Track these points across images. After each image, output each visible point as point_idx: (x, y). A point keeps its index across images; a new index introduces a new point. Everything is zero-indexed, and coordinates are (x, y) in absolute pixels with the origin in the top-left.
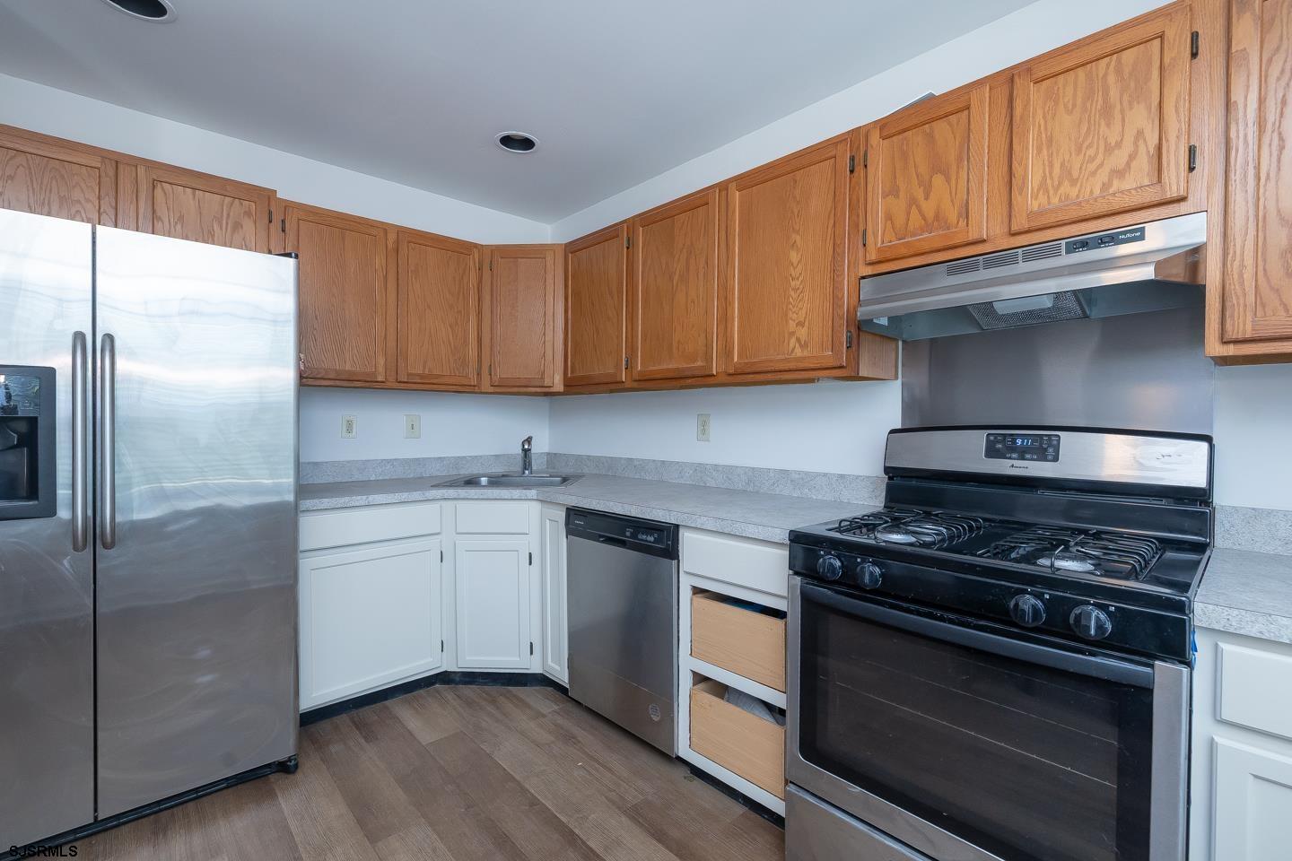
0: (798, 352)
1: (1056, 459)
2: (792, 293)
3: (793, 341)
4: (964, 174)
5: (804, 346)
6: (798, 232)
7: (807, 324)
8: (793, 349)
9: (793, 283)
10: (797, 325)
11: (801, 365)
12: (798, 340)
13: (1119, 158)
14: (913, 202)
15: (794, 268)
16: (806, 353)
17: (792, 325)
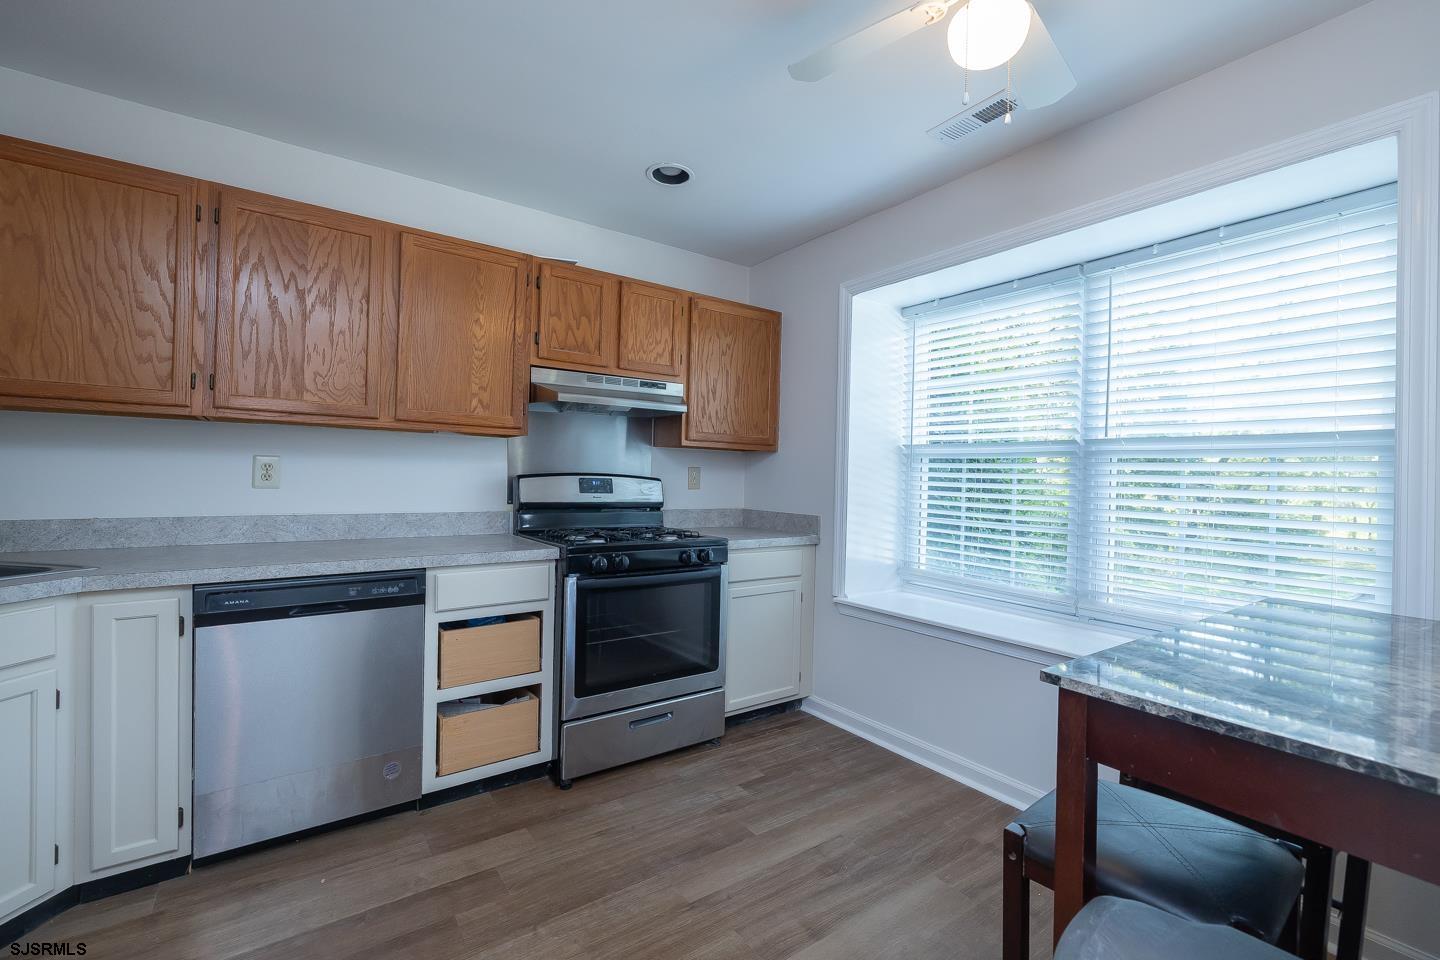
0: (480, 411)
1: (611, 492)
2: (475, 360)
3: (475, 402)
4: (598, 323)
5: (486, 407)
6: (481, 312)
7: (488, 389)
8: (475, 409)
9: (476, 352)
10: (480, 388)
11: (483, 422)
12: (480, 401)
13: (659, 349)
14: (569, 327)
15: (478, 341)
16: (487, 414)
17: (475, 388)
